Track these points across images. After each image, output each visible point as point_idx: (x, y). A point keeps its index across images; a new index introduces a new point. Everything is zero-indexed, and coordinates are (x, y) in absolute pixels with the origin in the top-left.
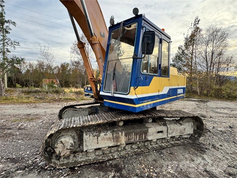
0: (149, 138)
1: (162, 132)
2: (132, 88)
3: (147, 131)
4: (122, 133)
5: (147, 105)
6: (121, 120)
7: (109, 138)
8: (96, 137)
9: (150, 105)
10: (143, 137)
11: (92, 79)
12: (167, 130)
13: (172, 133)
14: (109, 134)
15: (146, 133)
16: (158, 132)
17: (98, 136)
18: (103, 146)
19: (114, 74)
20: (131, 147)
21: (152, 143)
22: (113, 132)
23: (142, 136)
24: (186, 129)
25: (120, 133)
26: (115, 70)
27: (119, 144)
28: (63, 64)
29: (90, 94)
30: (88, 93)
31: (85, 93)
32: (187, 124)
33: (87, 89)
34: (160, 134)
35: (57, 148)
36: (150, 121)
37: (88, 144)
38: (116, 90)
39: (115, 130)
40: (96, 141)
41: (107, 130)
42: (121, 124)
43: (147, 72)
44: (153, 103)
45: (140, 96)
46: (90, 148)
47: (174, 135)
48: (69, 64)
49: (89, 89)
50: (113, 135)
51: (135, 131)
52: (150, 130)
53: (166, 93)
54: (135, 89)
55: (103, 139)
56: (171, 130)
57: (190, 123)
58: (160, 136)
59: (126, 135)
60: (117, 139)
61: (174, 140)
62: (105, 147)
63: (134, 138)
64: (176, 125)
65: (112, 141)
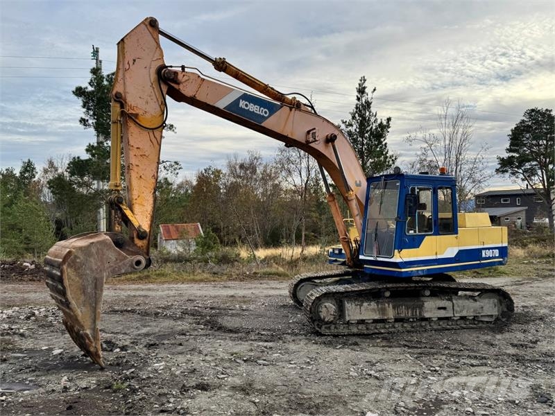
0: (427, 315)
1: (444, 308)
2: (396, 251)
3: (423, 305)
4: (389, 305)
5: (418, 271)
6: (387, 289)
7: (374, 309)
8: (359, 307)
9: (423, 270)
10: (418, 313)
11: (345, 238)
12: (453, 306)
13: (461, 311)
14: (373, 305)
15: (421, 307)
16: (440, 308)
17: (361, 305)
18: (367, 318)
19: (376, 235)
20: (402, 326)
21: (432, 324)
22: (378, 303)
23: (416, 312)
24: (484, 308)
25: (387, 305)
26: (376, 230)
27: (386, 318)
28: (204, 172)
29: (338, 259)
30: (335, 259)
31: (330, 258)
32: (486, 301)
33: (333, 252)
34: (442, 311)
35: (321, 312)
36: (427, 293)
37: (350, 313)
38: (379, 253)
39: (381, 301)
40: (358, 310)
41: (371, 301)
42: (388, 294)
43: (415, 232)
44: (428, 269)
45: (406, 260)
46: (352, 318)
47: (464, 314)
48: (219, 172)
49: (337, 252)
50: (378, 306)
51: (406, 303)
52: (426, 304)
53: (453, 256)
54: (399, 252)
55: (366, 309)
56: (458, 306)
57: (492, 300)
58: (442, 314)
59: (394, 308)
60: (383, 311)
61: (468, 323)
62: (369, 320)
63: (404, 312)
64: (467, 301)
65: (378, 313)
